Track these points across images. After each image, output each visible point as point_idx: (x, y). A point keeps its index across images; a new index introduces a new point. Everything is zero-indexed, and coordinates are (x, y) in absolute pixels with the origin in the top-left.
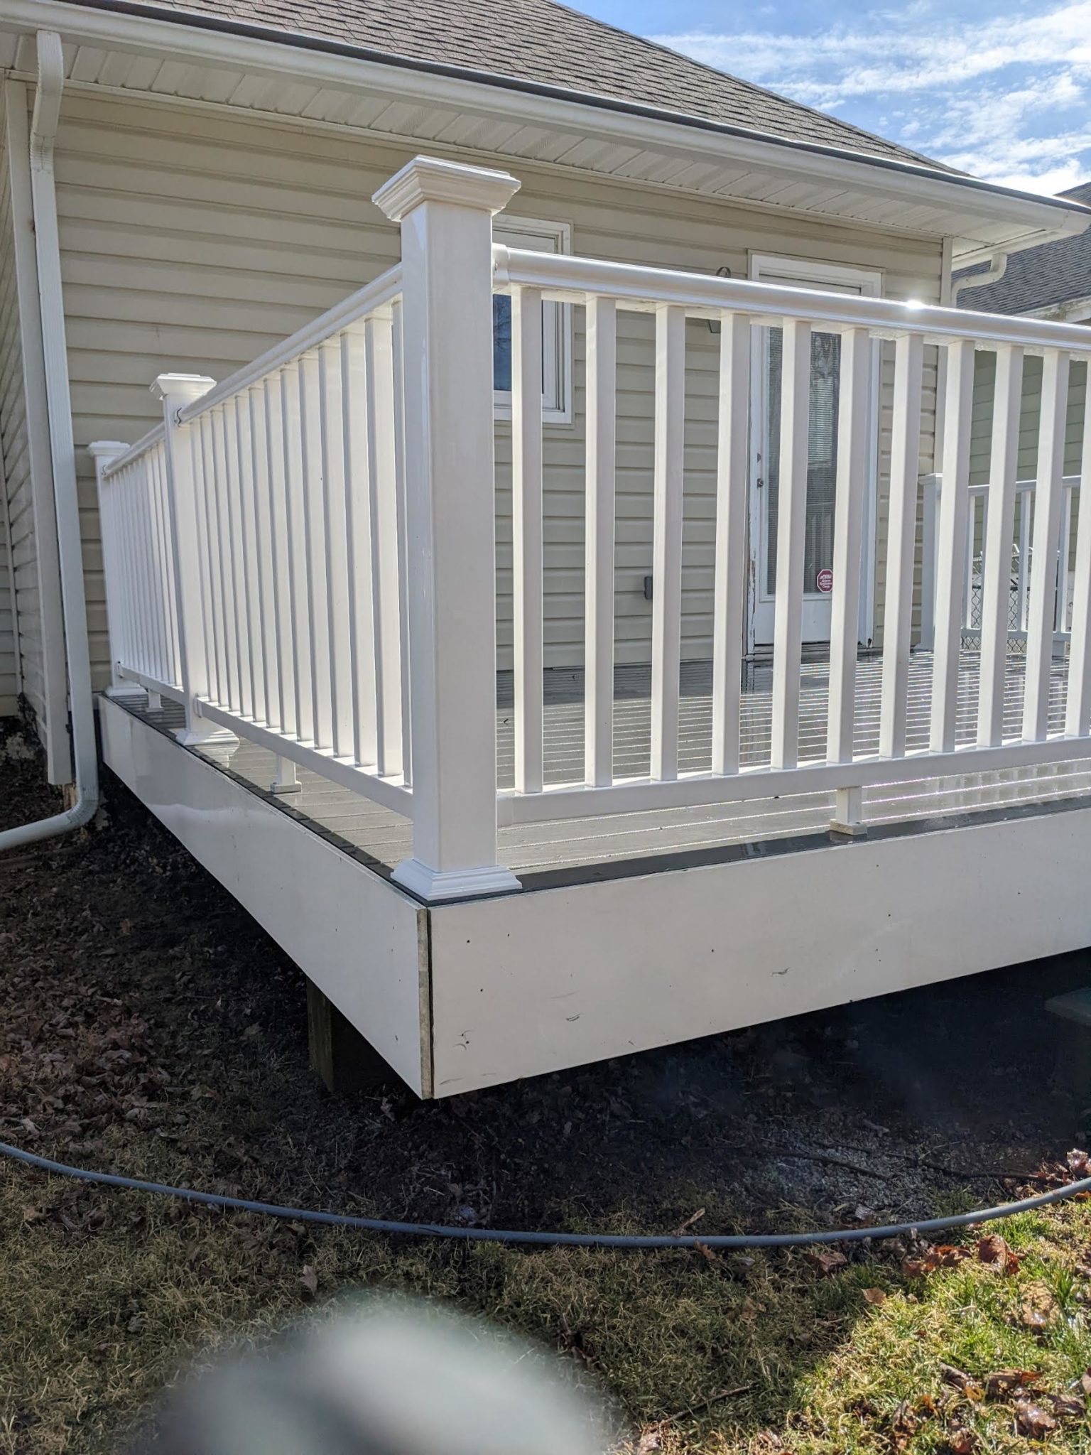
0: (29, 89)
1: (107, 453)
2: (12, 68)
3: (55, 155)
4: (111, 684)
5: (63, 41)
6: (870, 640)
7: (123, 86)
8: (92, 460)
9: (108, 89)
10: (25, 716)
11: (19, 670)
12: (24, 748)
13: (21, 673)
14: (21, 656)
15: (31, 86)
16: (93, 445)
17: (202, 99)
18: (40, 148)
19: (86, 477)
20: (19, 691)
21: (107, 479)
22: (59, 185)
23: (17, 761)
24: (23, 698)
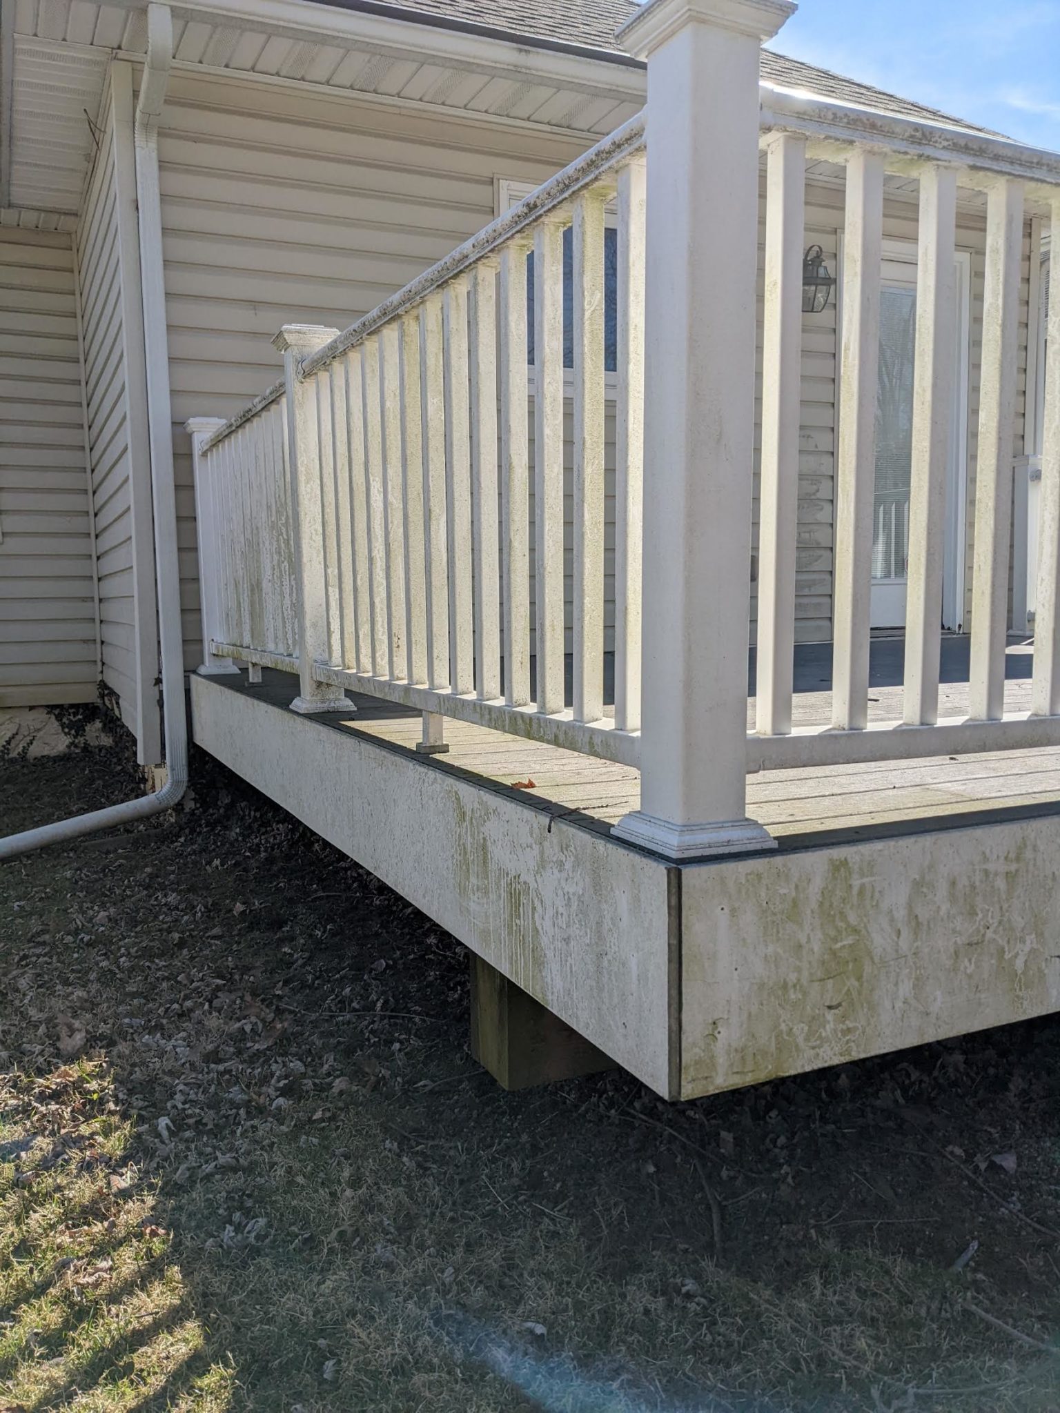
0: (136, 68)
1: (203, 429)
2: (119, 48)
3: (159, 134)
4: (202, 663)
5: (173, 16)
6: (960, 626)
7: (227, 66)
8: (189, 437)
9: (212, 70)
10: (104, 703)
11: (99, 656)
12: (103, 735)
13: (102, 661)
14: (102, 642)
15: (138, 67)
16: (191, 421)
17: (303, 79)
18: (146, 127)
19: (183, 454)
20: (100, 678)
21: (204, 454)
22: (163, 165)
23: (95, 747)
24: (103, 685)
